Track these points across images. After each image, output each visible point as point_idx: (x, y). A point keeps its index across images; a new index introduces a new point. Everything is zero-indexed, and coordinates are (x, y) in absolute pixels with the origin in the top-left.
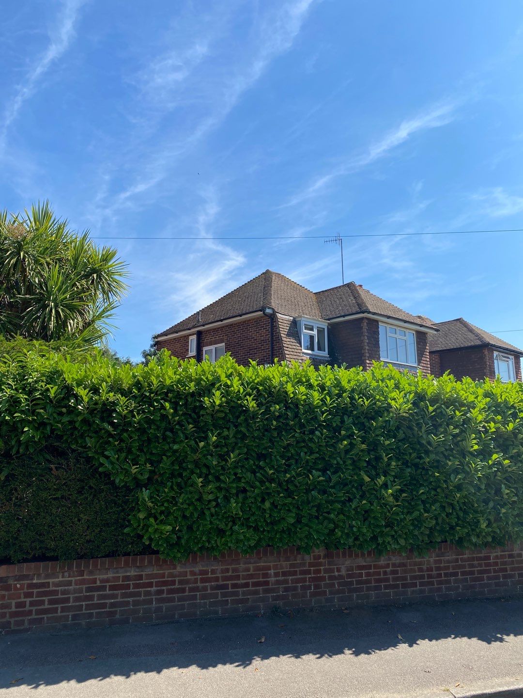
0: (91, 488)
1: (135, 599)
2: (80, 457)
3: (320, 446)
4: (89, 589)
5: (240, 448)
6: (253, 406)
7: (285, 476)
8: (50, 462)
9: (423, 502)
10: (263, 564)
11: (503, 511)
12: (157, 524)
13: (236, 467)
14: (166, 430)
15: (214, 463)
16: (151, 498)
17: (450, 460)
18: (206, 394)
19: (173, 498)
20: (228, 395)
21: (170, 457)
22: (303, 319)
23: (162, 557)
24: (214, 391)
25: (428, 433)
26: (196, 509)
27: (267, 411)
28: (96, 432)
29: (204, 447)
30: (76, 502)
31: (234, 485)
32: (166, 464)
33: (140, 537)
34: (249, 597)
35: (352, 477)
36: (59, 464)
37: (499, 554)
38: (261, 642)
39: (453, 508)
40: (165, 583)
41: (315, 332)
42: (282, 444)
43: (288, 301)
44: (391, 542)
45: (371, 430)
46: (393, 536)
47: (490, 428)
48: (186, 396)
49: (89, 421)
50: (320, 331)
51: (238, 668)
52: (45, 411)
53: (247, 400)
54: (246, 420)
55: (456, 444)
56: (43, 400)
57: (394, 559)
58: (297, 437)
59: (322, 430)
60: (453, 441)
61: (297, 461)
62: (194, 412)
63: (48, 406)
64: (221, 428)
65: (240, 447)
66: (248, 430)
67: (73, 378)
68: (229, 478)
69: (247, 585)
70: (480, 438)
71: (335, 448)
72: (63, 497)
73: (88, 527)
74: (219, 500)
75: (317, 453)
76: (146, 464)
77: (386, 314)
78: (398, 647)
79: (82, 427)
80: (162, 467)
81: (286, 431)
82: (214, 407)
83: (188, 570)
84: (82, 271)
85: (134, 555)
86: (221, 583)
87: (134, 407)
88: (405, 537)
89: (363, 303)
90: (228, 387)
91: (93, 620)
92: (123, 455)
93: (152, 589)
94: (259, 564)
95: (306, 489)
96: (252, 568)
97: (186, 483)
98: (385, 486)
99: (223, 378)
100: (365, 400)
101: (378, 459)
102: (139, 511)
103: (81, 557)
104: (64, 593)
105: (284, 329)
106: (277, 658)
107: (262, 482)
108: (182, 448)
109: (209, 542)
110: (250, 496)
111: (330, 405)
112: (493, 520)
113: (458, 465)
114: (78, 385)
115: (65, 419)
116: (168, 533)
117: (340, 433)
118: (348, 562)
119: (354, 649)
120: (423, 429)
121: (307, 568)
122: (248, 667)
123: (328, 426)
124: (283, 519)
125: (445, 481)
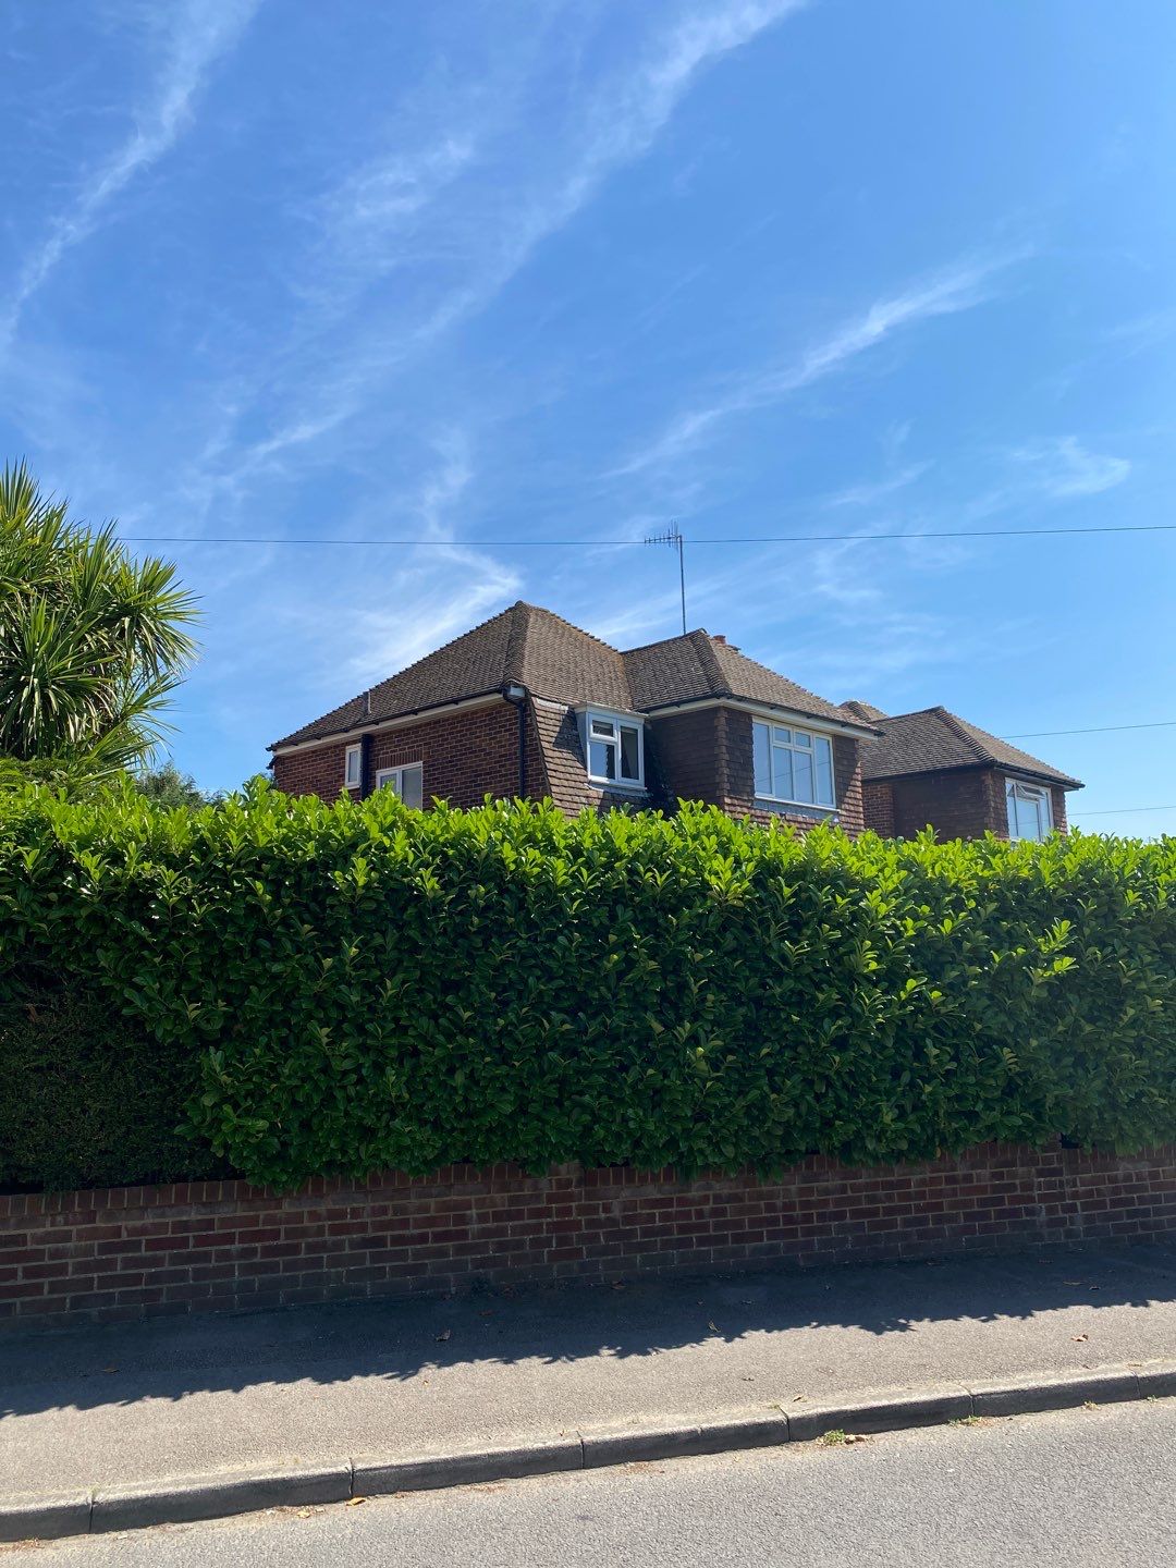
0: (107, 1048)
1: (198, 1266)
2: (86, 988)
3: (568, 964)
4: (104, 1249)
5: (406, 970)
6: (433, 888)
7: (496, 1024)
8: (25, 997)
9: (770, 1073)
10: (455, 1198)
11: (928, 1089)
12: (238, 1117)
13: (398, 1007)
14: (257, 934)
15: (355, 998)
16: (226, 1065)
17: (822, 991)
18: (339, 866)
19: (272, 1067)
20: (384, 866)
21: (265, 987)
22: (589, 709)
23: (250, 1182)
24: (353, 859)
25: (782, 937)
26: (316, 1088)
27: (462, 896)
28: (117, 940)
29: (333, 967)
30: (78, 1077)
31: (393, 1041)
32: (257, 1000)
33: (207, 1143)
34: (427, 1261)
35: (629, 1023)
36: (43, 1001)
37: (928, 1175)
38: (441, 1340)
39: (830, 1085)
40: (259, 1236)
41: (616, 738)
42: (491, 962)
43: (560, 669)
44: (708, 1152)
45: (669, 933)
46: (709, 1138)
47: (906, 929)
48: (297, 870)
49: (102, 918)
50: (628, 737)
51: (391, 1381)
52: (15, 897)
53: (421, 877)
54: (420, 916)
55: (838, 961)
56: (11, 877)
57: (717, 1186)
58: (520, 949)
59: (572, 933)
60: (831, 955)
61: (520, 993)
62: (315, 900)
63: (22, 888)
64: (370, 931)
65: (407, 967)
66: (423, 935)
67: (71, 833)
68: (383, 1028)
69: (423, 1238)
70: (885, 949)
71: (597, 969)
72: (50, 1066)
73: (103, 1125)
74: (364, 1072)
75: (561, 977)
76: (216, 1001)
77: (766, 700)
78: (704, 1343)
79: (88, 930)
80: (251, 1007)
81: (501, 936)
82: (355, 889)
83: (306, 1210)
84: (100, 610)
85: (194, 1180)
86: (370, 1234)
87: (193, 889)
88: (734, 1140)
89: (721, 676)
90: (386, 850)
91: (115, 1306)
92: (171, 984)
93: (233, 1246)
94: (448, 1198)
95: (536, 1047)
96: (433, 1206)
97: (297, 1039)
98: (694, 1040)
99: (375, 833)
100: (657, 875)
101: (682, 987)
102: (203, 1092)
103: (87, 1185)
104: (55, 1254)
105: (548, 731)
106: (469, 1365)
107: (450, 1037)
108: (289, 970)
109: (344, 1153)
110: (426, 1063)
111: (590, 884)
112: (909, 1108)
113: (837, 1000)
114: (81, 847)
115: (55, 914)
116: (261, 1135)
117: (607, 940)
118: (626, 1194)
119: (619, 1348)
120: (774, 929)
121: (544, 1205)
122: (409, 1380)
123: (584, 925)
124: (492, 1106)
125: (813, 1032)
